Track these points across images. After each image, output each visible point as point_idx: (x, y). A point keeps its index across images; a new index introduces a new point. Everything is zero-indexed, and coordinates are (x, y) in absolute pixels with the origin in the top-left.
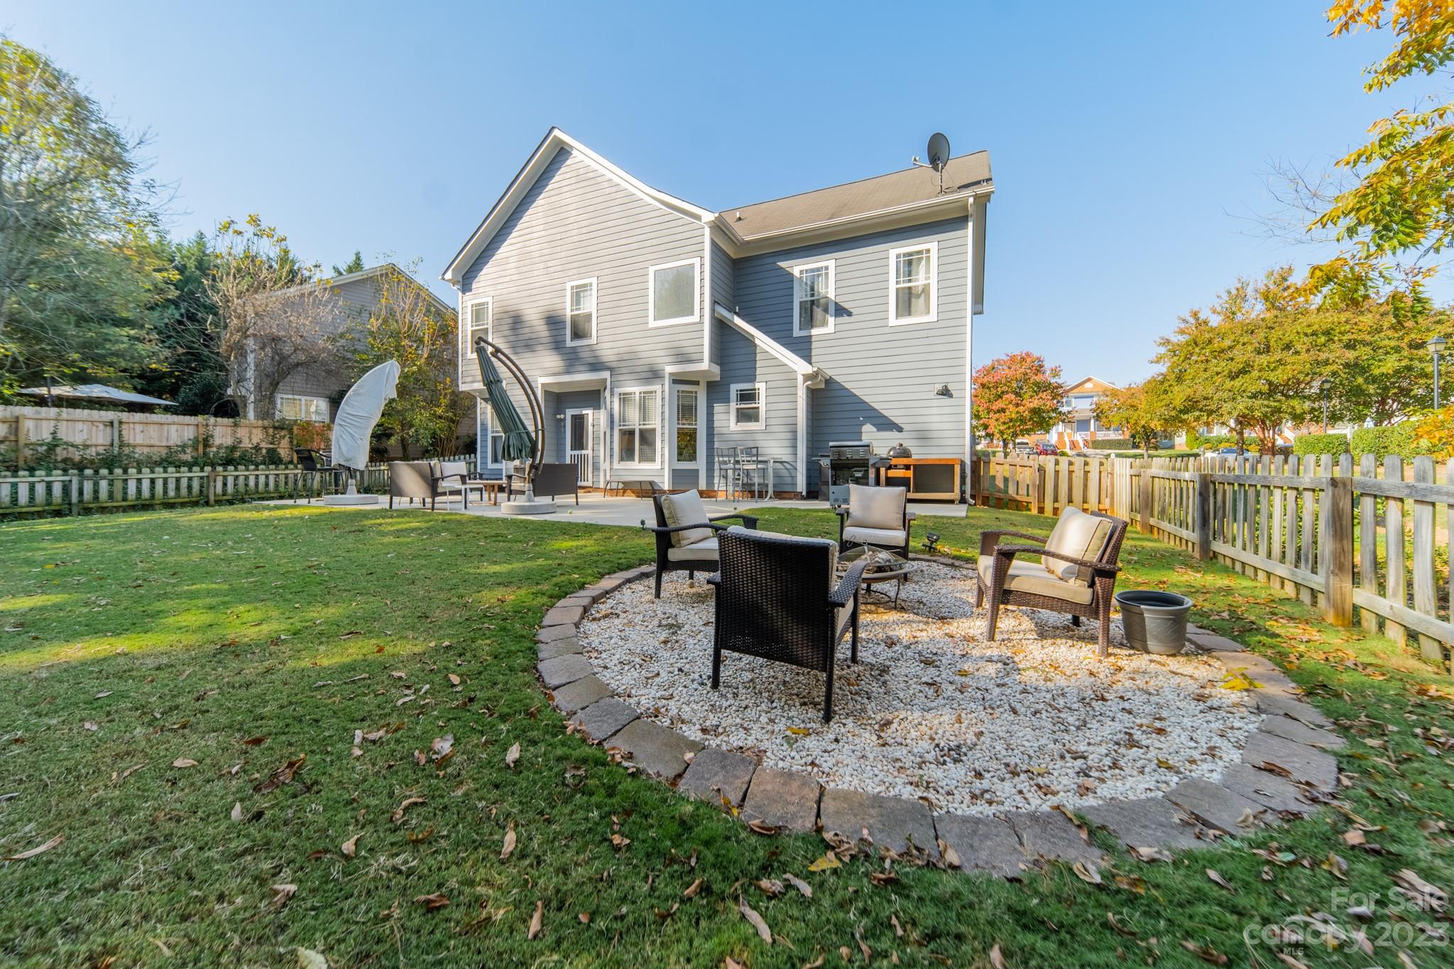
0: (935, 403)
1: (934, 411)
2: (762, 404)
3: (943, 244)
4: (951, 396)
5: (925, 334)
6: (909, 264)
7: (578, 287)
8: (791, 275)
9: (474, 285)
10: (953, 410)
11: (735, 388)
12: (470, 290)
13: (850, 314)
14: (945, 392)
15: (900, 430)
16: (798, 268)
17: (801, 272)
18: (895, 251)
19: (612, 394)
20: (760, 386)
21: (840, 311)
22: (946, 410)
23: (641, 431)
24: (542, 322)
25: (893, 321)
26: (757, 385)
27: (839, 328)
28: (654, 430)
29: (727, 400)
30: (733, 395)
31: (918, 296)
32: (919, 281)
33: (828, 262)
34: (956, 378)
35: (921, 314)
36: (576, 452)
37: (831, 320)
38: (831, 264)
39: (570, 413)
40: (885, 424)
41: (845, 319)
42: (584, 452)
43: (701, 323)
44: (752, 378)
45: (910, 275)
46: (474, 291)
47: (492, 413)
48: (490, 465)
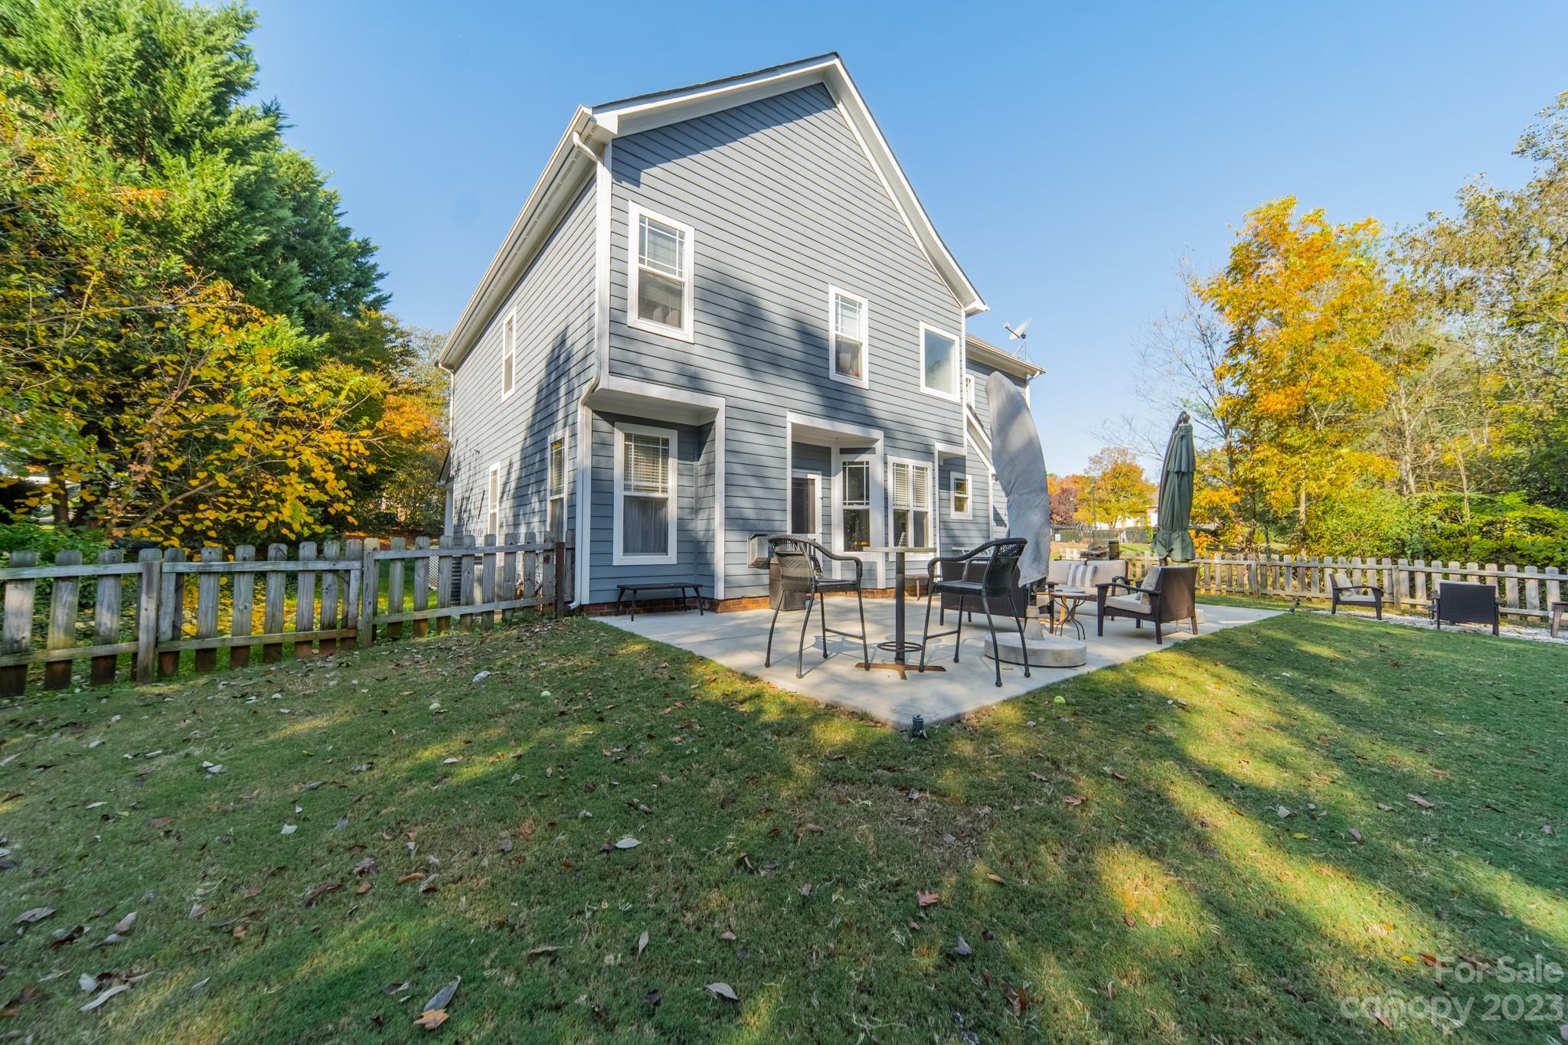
2: (970, 494)
7: (843, 299)
9: (645, 178)
11: (953, 476)
12: (637, 183)
19: (885, 463)
20: (969, 477)
28: (925, 514)
29: (948, 487)
30: (952, 482)
43: (961, 405)
46: (643, 189)
47: (627, 447)
48: (619, 558)
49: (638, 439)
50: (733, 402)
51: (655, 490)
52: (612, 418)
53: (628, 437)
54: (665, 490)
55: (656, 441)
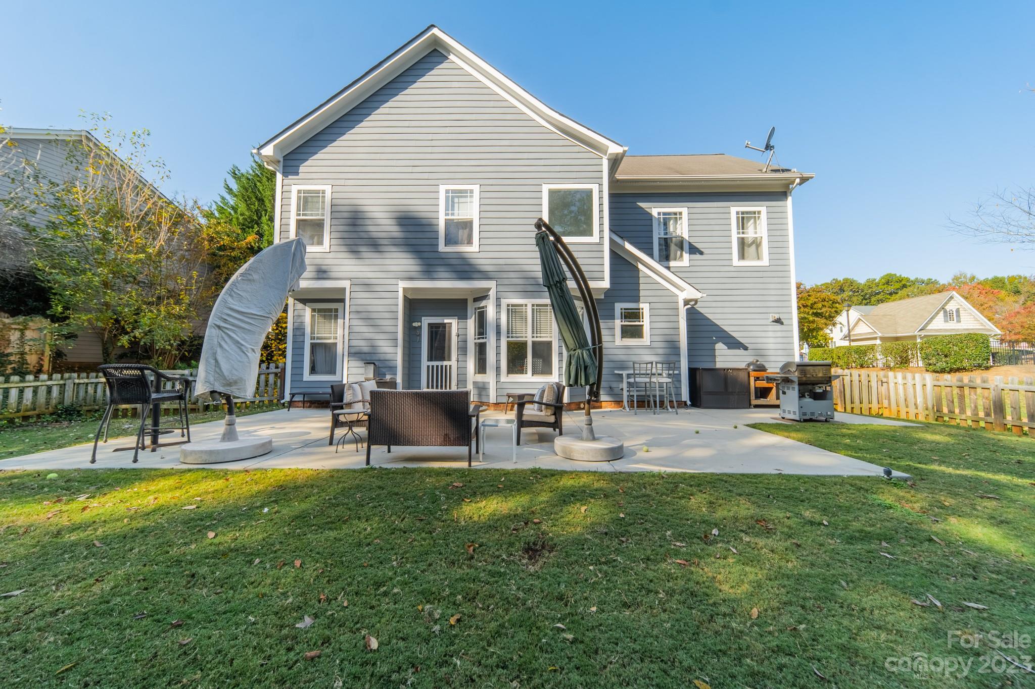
0: (770, 328)
1: (771, 334)
2: (646, 322)
3: (771, 209)
4: (782, 323)
5: (760, 274)
6: (743, 221)
7: (454, 191)
8: (650, 215)
9: (301, 169)
10: (784, 334)
11: (619, 307)
12: (297, 173)
13: (701, 253)
14: (778, 321)
15: (746, 348)
16: (656, 210)
17: (659, 214)
18: (735, 209)
19: (498, 305)
20: (645, 307)
21: (693, 250)
22: (779, 334)
23: (534, 343)
24: (393, 222)
25: (736, 262)
26: (641, 306)
27: (693, 263)
28: (549, 344)
29: (612, 317)
30: (618, 313)
31: (750, 245)
32: (750, 234)
33: (683, 209)
34: (785, 310)
35: (753, 259)
36: (435, 363)
37: (686, 256)
38: (685, 211)
39: (426, 321)
40: (734, 344)
41: (698, 256)
42: (445, 363)
43: (601, 244)
44: (637, 299)
45: (743, 228)
46: (301, 176)
47: (313, 316)
48: (307, 376)
49: (320, 311)
50: (354, 281)
51: (329, 338)
52: (304, 301)
53: (314, 310)
54: (336, 338)
55: (330, 310)
